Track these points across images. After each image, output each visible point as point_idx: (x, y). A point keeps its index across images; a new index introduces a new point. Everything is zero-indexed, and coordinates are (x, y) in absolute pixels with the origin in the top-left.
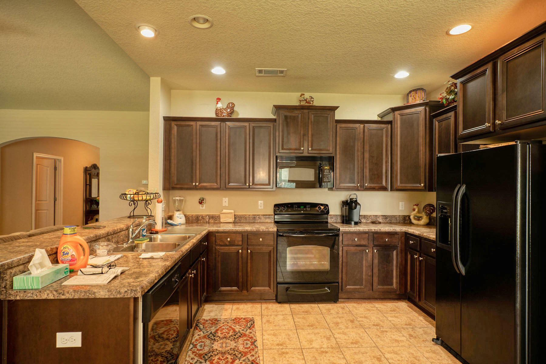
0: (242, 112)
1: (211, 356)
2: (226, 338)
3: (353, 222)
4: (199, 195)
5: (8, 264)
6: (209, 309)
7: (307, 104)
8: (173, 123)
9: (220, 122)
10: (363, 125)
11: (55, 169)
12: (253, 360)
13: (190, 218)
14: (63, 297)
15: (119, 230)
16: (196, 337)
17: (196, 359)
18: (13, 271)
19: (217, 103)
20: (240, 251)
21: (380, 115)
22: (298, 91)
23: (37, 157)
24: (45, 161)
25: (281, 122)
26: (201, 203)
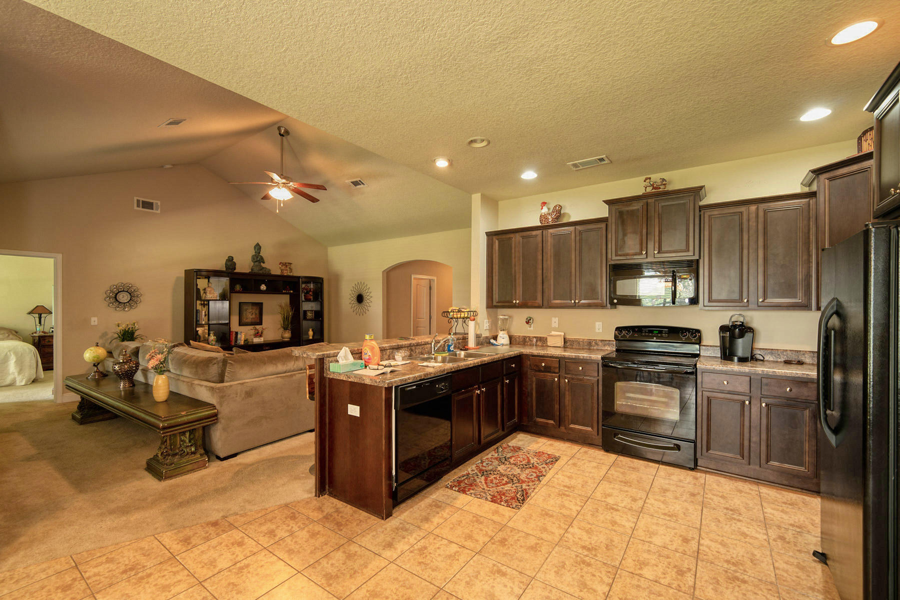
0: (575, 213)
1: (491, 474)
2: (515, 464)
3: (736, 358)
4: (526, 313)
5: (327, 354)
6: (521, 438)
7: (654, 190)
8: (494, 238)
9: (541, 231)
10: (756, 207)
11: (430, 288)
12: (526, 489)
13: (517, 339)
14: (350, 380)
15: (423, 343)
16: (489, 456)
17: (476, 471)
18: (331, 359)
19: (542, 209)
20: (556, 379)
21: (804, 183)
22: (641, 175)
23: (414, 279)
24: (422, 281)
25: (614, 221)
26: (528, 323)
